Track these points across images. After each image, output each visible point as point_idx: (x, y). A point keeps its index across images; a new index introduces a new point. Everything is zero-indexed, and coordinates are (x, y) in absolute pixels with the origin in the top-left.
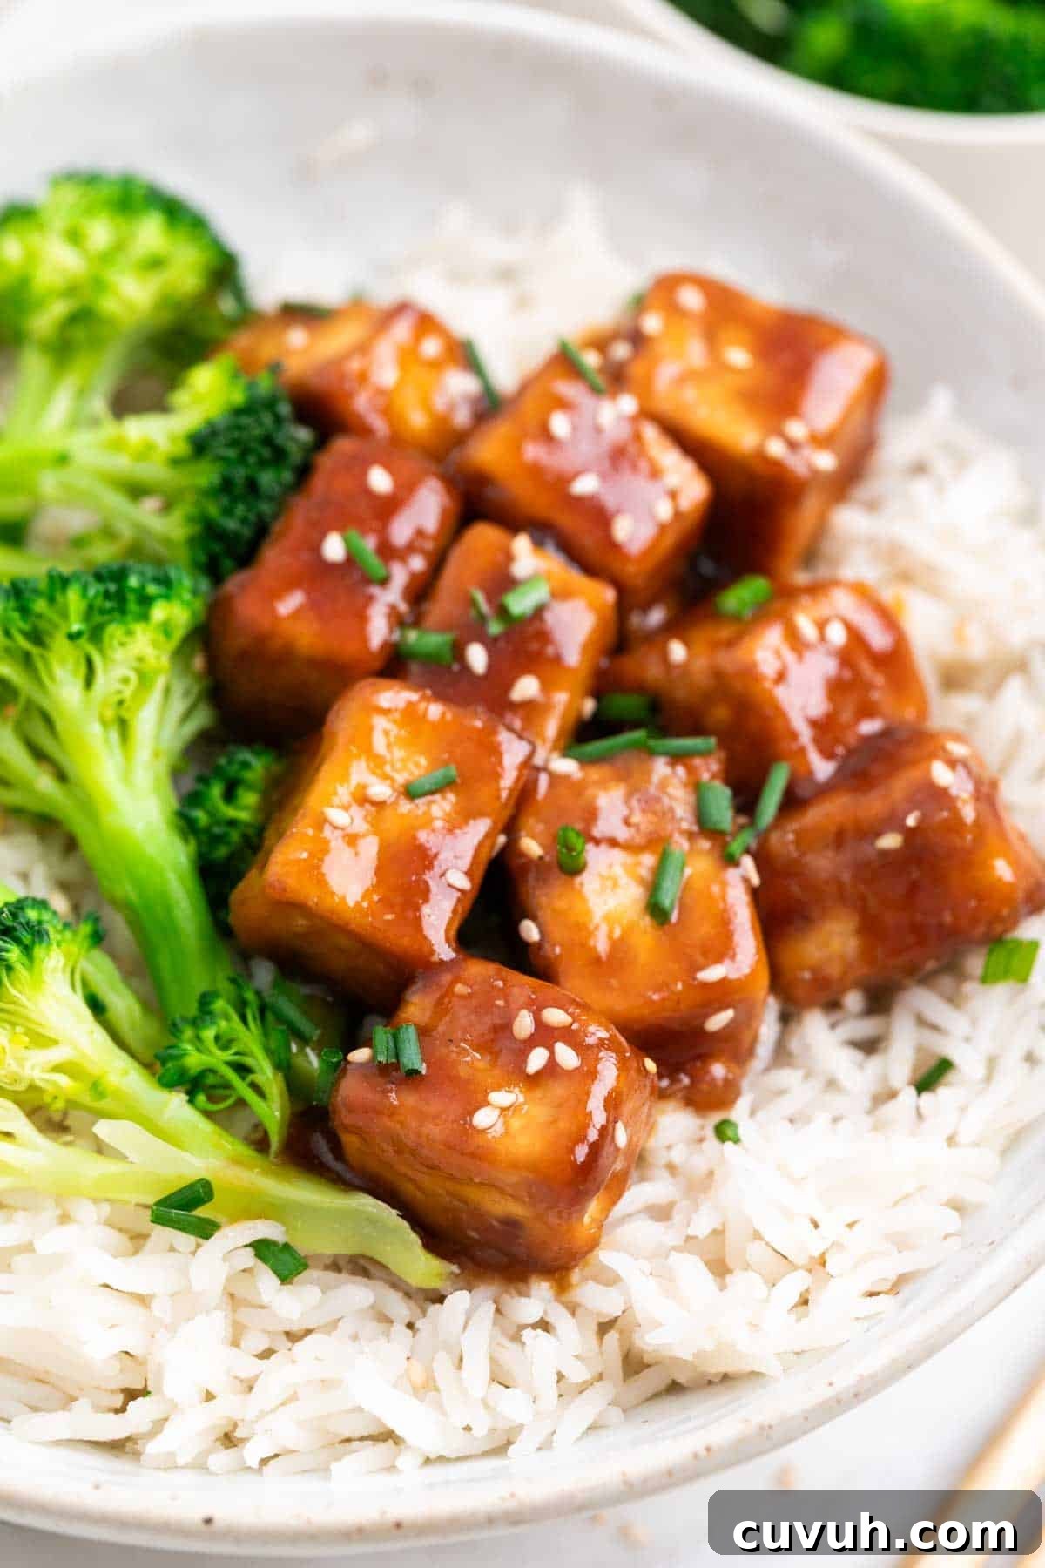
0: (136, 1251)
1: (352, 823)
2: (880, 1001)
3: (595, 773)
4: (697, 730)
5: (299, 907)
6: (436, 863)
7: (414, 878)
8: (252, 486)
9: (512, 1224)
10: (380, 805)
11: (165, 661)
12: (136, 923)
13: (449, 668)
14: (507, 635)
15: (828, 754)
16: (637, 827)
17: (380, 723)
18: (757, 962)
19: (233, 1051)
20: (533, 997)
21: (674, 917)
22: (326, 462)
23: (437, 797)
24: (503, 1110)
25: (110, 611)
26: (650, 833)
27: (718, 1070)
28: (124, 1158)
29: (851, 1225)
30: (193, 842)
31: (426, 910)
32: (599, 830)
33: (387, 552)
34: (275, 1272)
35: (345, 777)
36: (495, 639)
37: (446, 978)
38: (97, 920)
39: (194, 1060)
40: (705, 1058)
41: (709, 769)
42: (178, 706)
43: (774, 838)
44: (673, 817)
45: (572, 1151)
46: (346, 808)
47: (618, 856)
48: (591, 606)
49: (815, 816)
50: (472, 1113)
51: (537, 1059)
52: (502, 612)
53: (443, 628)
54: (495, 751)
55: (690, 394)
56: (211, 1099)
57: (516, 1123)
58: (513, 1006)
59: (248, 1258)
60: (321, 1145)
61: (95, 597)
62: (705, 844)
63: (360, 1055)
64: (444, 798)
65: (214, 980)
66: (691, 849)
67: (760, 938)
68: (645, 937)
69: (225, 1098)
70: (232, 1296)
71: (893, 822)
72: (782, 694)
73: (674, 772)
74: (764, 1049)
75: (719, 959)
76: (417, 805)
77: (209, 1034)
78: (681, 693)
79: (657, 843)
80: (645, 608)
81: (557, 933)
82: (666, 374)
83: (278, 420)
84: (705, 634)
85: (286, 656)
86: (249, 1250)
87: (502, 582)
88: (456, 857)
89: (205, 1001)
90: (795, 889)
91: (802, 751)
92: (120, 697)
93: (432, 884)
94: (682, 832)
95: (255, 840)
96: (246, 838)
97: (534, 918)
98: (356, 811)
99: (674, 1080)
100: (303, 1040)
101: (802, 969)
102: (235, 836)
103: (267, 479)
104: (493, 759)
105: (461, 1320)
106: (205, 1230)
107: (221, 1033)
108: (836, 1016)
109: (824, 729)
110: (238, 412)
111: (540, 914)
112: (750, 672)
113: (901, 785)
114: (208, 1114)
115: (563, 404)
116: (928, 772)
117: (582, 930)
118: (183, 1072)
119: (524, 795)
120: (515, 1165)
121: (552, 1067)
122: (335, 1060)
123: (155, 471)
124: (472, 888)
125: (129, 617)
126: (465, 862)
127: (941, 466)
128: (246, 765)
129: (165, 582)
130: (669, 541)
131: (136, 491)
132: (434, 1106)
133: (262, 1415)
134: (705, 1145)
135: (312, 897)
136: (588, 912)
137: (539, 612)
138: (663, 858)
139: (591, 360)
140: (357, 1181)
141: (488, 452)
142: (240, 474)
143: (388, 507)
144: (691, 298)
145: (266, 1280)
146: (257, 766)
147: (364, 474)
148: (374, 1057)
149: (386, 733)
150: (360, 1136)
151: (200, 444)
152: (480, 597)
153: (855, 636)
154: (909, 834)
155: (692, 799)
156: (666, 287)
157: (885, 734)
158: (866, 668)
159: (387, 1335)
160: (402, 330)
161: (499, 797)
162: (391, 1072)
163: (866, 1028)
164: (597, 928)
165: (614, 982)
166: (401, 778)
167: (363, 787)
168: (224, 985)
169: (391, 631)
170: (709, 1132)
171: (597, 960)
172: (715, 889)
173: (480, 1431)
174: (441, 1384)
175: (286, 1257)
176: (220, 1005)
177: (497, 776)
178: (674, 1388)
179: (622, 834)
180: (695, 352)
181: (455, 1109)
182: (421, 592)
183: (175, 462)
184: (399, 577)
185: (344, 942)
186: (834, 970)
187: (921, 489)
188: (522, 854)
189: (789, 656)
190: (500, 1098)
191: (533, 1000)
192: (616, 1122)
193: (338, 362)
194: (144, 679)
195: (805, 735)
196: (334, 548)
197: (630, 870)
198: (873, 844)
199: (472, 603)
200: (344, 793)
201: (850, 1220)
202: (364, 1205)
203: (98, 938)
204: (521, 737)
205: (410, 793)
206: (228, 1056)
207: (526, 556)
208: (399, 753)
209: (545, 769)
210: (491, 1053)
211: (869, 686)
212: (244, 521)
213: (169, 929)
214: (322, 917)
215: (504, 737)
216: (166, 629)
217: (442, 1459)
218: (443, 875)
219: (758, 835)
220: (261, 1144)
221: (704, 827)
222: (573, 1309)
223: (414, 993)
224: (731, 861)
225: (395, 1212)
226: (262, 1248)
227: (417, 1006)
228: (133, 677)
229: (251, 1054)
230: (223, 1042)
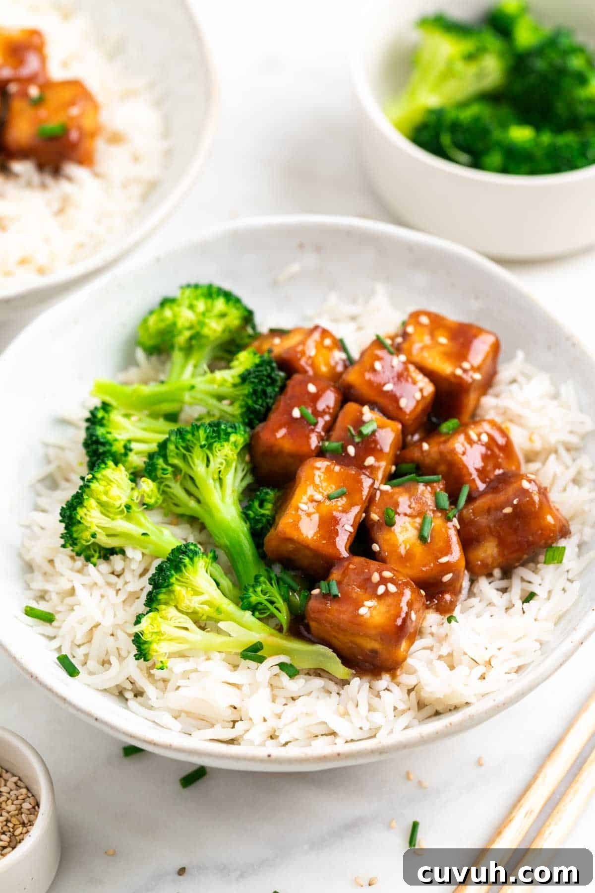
0: (235, 670)
1: (309, 509)
2: (507, 574)
3: (397, 490)
4: (434, 473)
5: (290, 540)
6: (340, 522)
7: (332, 528)
8: (264, 392)
9: (374, 652)
10: (319, 502)
11: (235, 457)
12: (229, 553)
13: (341, 454)
14: (362, 442)
15: (483, 481)
16: (414, 508)
17: (317, 473)
18: (461, 555)
19: (268, 595)
20: (378, 567)
21: (429, 540)
22: (291, 383)
23: (340, 499)
24: (370, 608)
25: (215, 437)
26: (419, 511)
27: (448, 597)
28: (230, 635)
29: (499, 649)
30: (248, 523)
31: (337, 539)
32: (400, 510)
33: (317, 414)
34: (287, 674)
35: (305, 493)
36: (358, 443)
37: (346, 564)
38: (215, 552)
39: (254, 599)
40: (443, 592)
41: (439, 487)
42: (240, 475)
43: (465, 512)
44: (427, 505)
45: (395, 621)
46: (306, 504)
47: (407, 519)
48: (393, 431)
49: (479, 503)
50: (358, 610)
51: (381, 590)
52: (360, 433)
53: (338, 441)
54: (360, 482)
55: (426, 354)
56: (261, 614)
57: (375, 613)
58: (371, 572)
59: (277, 670)
60: (302, 628)
61: (209, 432)
62: (439, 514)
63: (316, 592)
64: (342, 499)
65: (259, 572)
66: (434, 516)
67: (461, 547)
68: (419, 549)
69: (265, 613)
70: (271, 685)
71: (508, 503)
72: (464, 458)
73: (426, 488)
74: (465, 592)
75: (446, 554)
76: (332, 502)
77: (259, 589)
78: (428, 461)
79: (422, 514)
80: (413, 435)
81: (385, 547)
82: (416, 347)
83: (272, 369)
84: (436, 440)
85: (281, 452)
86: (277, 667)
87: (359, 422)
88: (348, 520)
89: (256, 578)
90: (473, 531)
91: (474, 480)
92: (219, 470)
93: (339, 530)
94: (430, 510)
95: (271, 522)
96: (268, 521)
97: (377, 543)
98: (310, 504)
99: (432, 601)
100: (294, 591)
101: (478, 560)
102: (264, 520)
103: (269, 390)
104: (359, 485)
105: (357, 689)
106: (261, 660)
107: (263, 589)
108: (490, 580)
109: (482, 473)
110: (257, 366)
111: (379, 540)
112: (453, 451)
113: (511, 490)
114: (259, 619)
115: (379, 359)
116: (521, 485)
117: (395, 546)
118: (250, 603)
119: (371, 499)
120: (375, 627)
121: (387, 592)
122: (306, 594)
123: (227, 390)
124: (354, 531)
125: (222, 440)
126: (351, 522)
127: (521, 379)
128: (267, 493)
129: (234, 427)
130: (420, 407)
131: (220, 398)
132: (344, 608)
133: (286, 725)
134: (444, 625)
135: (295, 535)
136: (397, 540)
137: (374, 433)
138: (424, 519)
139: (388, 342)
140: (316, 641)
141: (352, 377)
142: (260, 388)
143: (316, 398)
144: (424, 320)
145: (284, 677)
146: (271, 494)
147: (306, 386)
148: (321, 592)
149: (320, 477)
150: (316, 621)
151: (244, 378)
152: (352, 429)
153: (491, 438)
154: (515, 507)
155: (434, 498)
156: (415, 316)
157: (503, 474)
158: (496, 451)
159: (330, 697)
160: (316, 336)
161: (362, 499)
162: (327, 596)
163: (503, 584)
164: (400, 545)
165: (408, 564)
166: (326, 493)
167: (312, 496)
168: (263, 572)
169: (319, 442)
170: (445, 621)
171: (402, 557)
172: (443, 530)
173: (366, 728)
174: (350, 712)
175: (291, 669)
176: (262, 579)
177: (360, 491)
178: (437, 713)
179: (409, 511)
180: (427, 340)
181: (351, 609)
182: (329, 428)
183: (235, 386)
184: (321, 422)
185: (308, 552)
186: (490, 561)
187: (514, 387)
188: (372, 520)
189: (468, 446)
190: (368, 603)
191: (378, 569)
192: (411, 611)
193: (293, 348)
194: (228, 464)
195: (475, 475)
196: (296, 413)
197: (412, 525)
198: (501, 511)
199: (349, 430)
200: (305, 499)
201: (499, 647)
202: (319, 648)
203: (215, 558)
204: (370, 478)
205: (329, 498)
206: (266, 597)
207: (367, 413)
208: (324, 484)
209: (378, 489)
210: (364, 589)
211: (497, 457)
212: (261, 406)
213: (241, 553)
214: (299, 543)
215: (363, 477)
216: (235, 444)
217: (352, 740)
218: (343, 526)
219: (458, 511)
220: (280, 629)
221: (439, 508)
222: (398, 685)
223: (334, 570)
224: (450, 520)
225: (331, 650)
226: (282, 666)
227: (336, 575)
228: (224, 462)
229: (275, 597)
230: (264, 593)
